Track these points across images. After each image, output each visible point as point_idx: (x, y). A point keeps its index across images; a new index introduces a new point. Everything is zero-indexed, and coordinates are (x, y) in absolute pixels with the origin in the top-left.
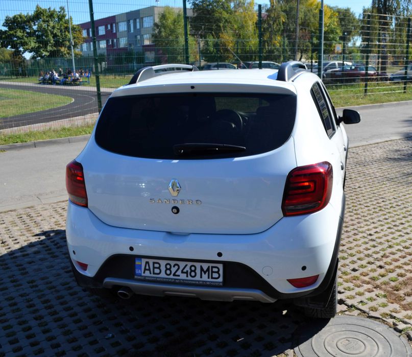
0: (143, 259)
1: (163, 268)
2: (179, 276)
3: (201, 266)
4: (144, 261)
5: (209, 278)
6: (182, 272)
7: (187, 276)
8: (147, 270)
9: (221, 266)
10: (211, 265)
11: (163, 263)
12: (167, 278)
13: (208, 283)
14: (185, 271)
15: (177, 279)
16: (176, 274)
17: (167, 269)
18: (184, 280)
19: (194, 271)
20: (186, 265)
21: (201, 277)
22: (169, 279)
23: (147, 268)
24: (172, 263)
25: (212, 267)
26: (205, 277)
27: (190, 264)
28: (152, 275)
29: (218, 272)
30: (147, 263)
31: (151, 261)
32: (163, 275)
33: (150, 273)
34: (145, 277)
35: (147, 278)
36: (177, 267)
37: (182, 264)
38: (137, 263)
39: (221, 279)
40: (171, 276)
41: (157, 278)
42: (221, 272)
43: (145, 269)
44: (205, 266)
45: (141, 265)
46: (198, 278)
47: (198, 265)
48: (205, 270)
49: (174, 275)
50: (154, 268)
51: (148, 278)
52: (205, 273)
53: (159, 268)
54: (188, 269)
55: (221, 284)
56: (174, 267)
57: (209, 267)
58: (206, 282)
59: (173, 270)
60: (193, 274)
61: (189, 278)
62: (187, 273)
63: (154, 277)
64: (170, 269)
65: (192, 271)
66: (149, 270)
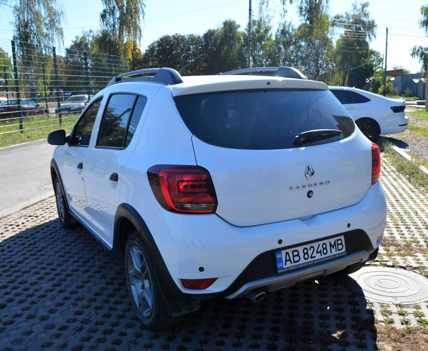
0: (282, 251)
1: (301, 254)
2: (315, 257)
3: (330, 242)
4: (284, 252)
5: (336, 251)
6: (317, 252)
7: (321, 255)
8: (288, 260)
9: (342, 238)
10: (336, 239)
11: (300, 249)
12: (307, 263)
13: (337, 256)
14: (319, 251)
15: (315, 261)
16: (313, 256)
17: (305, 254)
18: (319, 259)
19: (326, 248)
20: (319, 245)
21: (331, 252)
22: (309, 262)
23: (288, 258)
24: (308, 246)
25: (338, 241)
26: (334, 252)
27: (321, 243)
28: (293, 264)
29: (341, 244)
30: (287, 253)
31: (290, 251)
32: (302, 261)
33: (291, 263)
34: (288, 268)
35: (290, 269)
36: (312, 249)
37: (315, 245)
38: (278, 256)
39: (344, 250)
40: (309, 260)
41: (298, 265)
42: (344, 243)
43: (286, 261)
44: (332, 241)
45: (281, 258)
46: (329, 254)
47: (327, 242)
48: (333, 244)
49: (311, 257)
50: (294, 256)
51: (291, 268)
52: (333, 247)
53: (298, 255)
54: (321, 248)
55: (345, 253)
56: (310, 249)
57: (335, 241)
58: (335, 255)
59: (310, 253)
60: (325, 251)
61: (323, 256)
62: (320, 252)
63: (296, 266)
64: (307, 253)
65: (324, 249)
66: (290, 260)
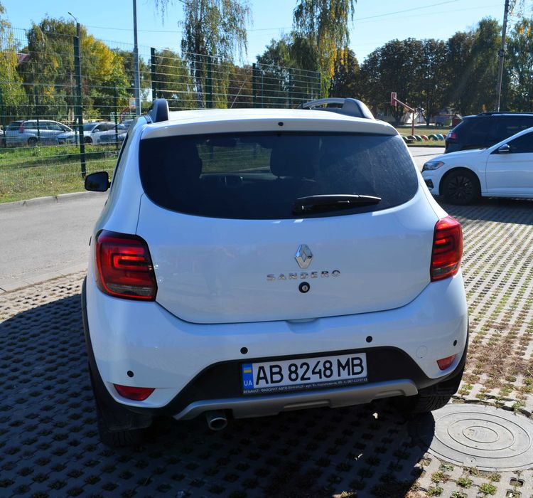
0: (253, 364)
1: (286, 372)
2: (309, 379)
3: (338, 360)
4: (256, 366)
5: (349, 374)
6: (314, 373)
7: (321, 377)
8: (262, 378)
9: (363, 356)
10: (351, 356)
11: (285, 365)
12: (293, 385)
13: (349, 381)
14: (317, 370)
15: (308, 384)
16: (305, 377)
17: (291, 372)
18: (316, 383)
19: (330, 368)
20: (319, 362)
21: (339, 375)
22: (297, 385)
23: (262, 375)
24: (298, 362)
25: (353, 359)
26: (345, 375)
27: (323, 360)
28: (270, 385)
29: (360, 365)
30: (261, 368)
31: (267, 366)
32: (286, 381)
33: (267, 383)
34: (260, 389)
35: (263, 391)
36: (305, 367)
37: (313, 362)
38: (246, 371)
39: (364, 374)
40: (299, 381)
41: (278, 387)
42: (364, 364)
43: (259, 378)
44: (343, 359)
45: (251, 374)
46: (335, 377)
47: (334, 359)
48: (344, 364)
49: (303, 378)
50: (272, 374)
51: (265, 390)
52: (344, 369)
53: (280, 373)
54: (321, 367)
55: (366, 379)
56: (301, 367)
57: (349, 359)
58: (346, 380)
59: (300, 372)
60: (328, 373)
61: (324, 379)
62: (319, 372)
63: (274, 387)
64: (295, 372)
65: (326, 369)
66: (265, 378)
